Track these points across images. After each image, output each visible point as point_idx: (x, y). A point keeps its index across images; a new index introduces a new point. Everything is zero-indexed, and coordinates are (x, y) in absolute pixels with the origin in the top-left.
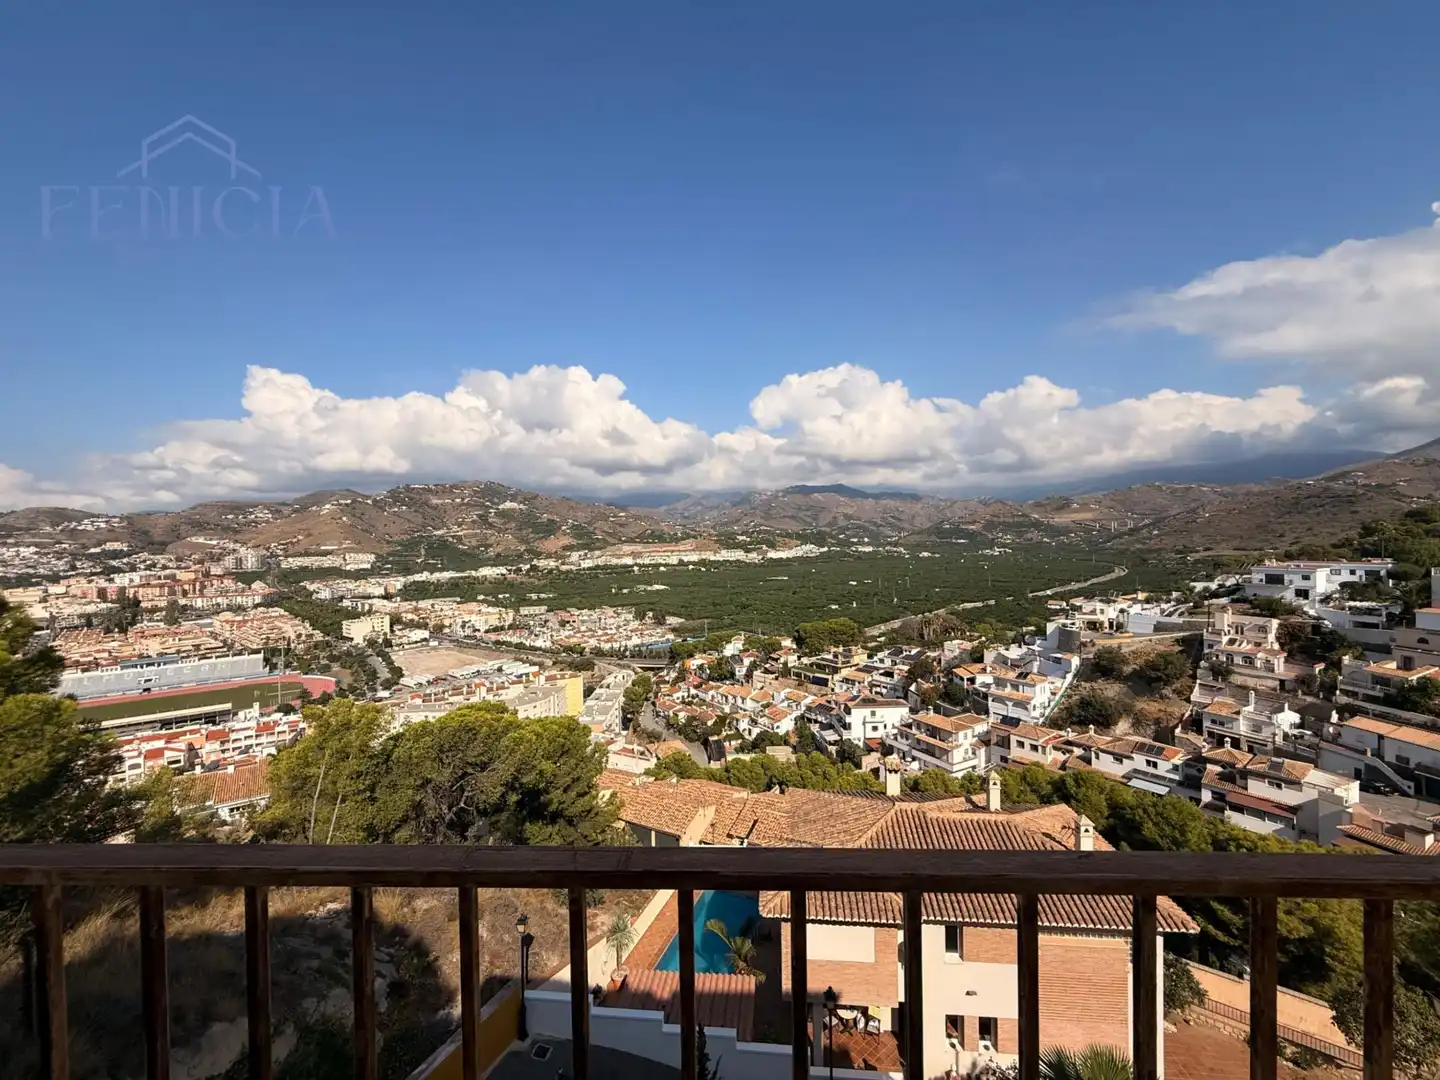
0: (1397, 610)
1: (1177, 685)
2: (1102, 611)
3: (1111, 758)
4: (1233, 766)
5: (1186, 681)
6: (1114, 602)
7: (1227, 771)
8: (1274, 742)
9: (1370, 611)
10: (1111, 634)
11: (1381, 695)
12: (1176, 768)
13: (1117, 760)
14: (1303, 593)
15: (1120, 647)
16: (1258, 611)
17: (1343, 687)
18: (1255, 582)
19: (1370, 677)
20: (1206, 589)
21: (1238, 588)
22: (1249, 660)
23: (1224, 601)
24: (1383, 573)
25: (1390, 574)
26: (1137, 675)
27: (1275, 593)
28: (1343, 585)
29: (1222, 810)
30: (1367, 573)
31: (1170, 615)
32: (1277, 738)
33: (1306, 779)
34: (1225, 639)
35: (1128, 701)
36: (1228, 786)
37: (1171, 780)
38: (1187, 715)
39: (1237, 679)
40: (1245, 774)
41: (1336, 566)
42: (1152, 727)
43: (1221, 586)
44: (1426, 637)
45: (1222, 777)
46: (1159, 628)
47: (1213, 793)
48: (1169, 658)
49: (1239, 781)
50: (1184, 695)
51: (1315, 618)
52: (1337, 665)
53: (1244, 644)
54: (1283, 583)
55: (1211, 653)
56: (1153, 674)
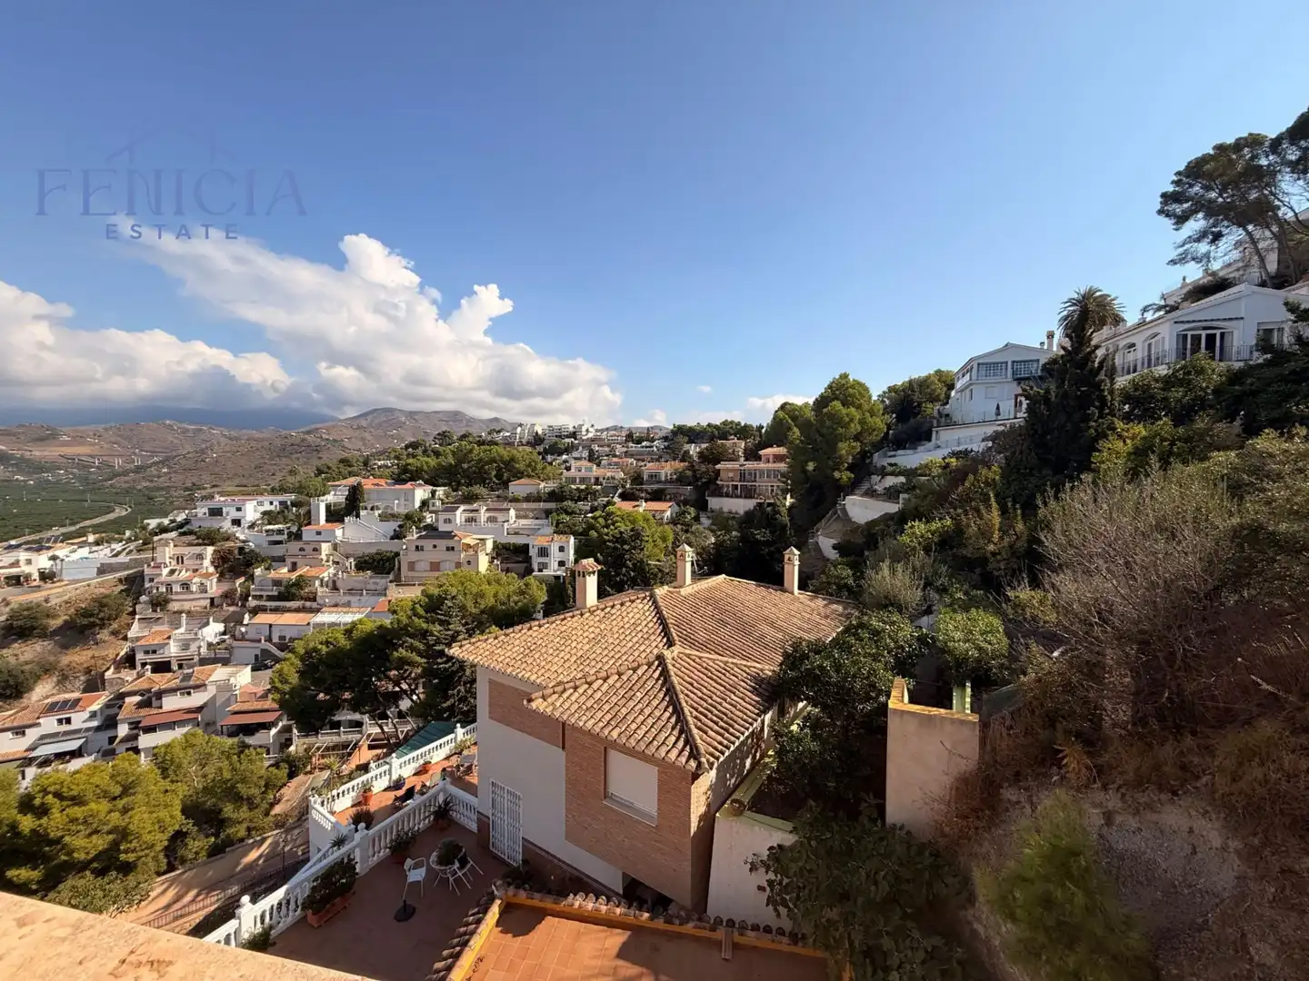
0: (294, 529)
1: (115, 625)
2: (29, 562)
3: (9, 734)
4: (149, 691)
5: (124, 618)
6: (49, 548)
7: (145, 697)
8: (199, 654)
9: (280, 532)
10: (39, 586)
11: (276, 593)
12: (93, 715)
13: (17, 734)
14: (237, 522)
15: (47, 601)
16: (200, 541)
17: (253, 593)
18: (200, 515)
19: (270, 583)
20: (159, 525)
21: (187, 522)
22: (186, 586)
23: (173, 534)
24: (289, 503)
25: (293, 504)
26: (68, 626)
27: (214, 523)
28: (265, 513)
29: (135, 737)
30: (281, 503)
31: (116, 555)
32: (202, 650)
33: (211, 679)
34: (165, 571)
35: (52, 659)
36: (144, 712)
37: (88, 730)
38: (122, 653)
39: (174, 606)
40: (160, 695)
41: (260, 498)
42: (82, 678)
43: (172, 521)
44: (304, 546)
45: (140, 705)
46: (103, 570)
47: (130, 724)
48: (105, 601)
49: (155, 703)
50: (121, 635)
51: (244, 542)
52: (251, 578)
53: (184, 571)
54: (221, 515)
55: (151, 587)
56: (85, 621)
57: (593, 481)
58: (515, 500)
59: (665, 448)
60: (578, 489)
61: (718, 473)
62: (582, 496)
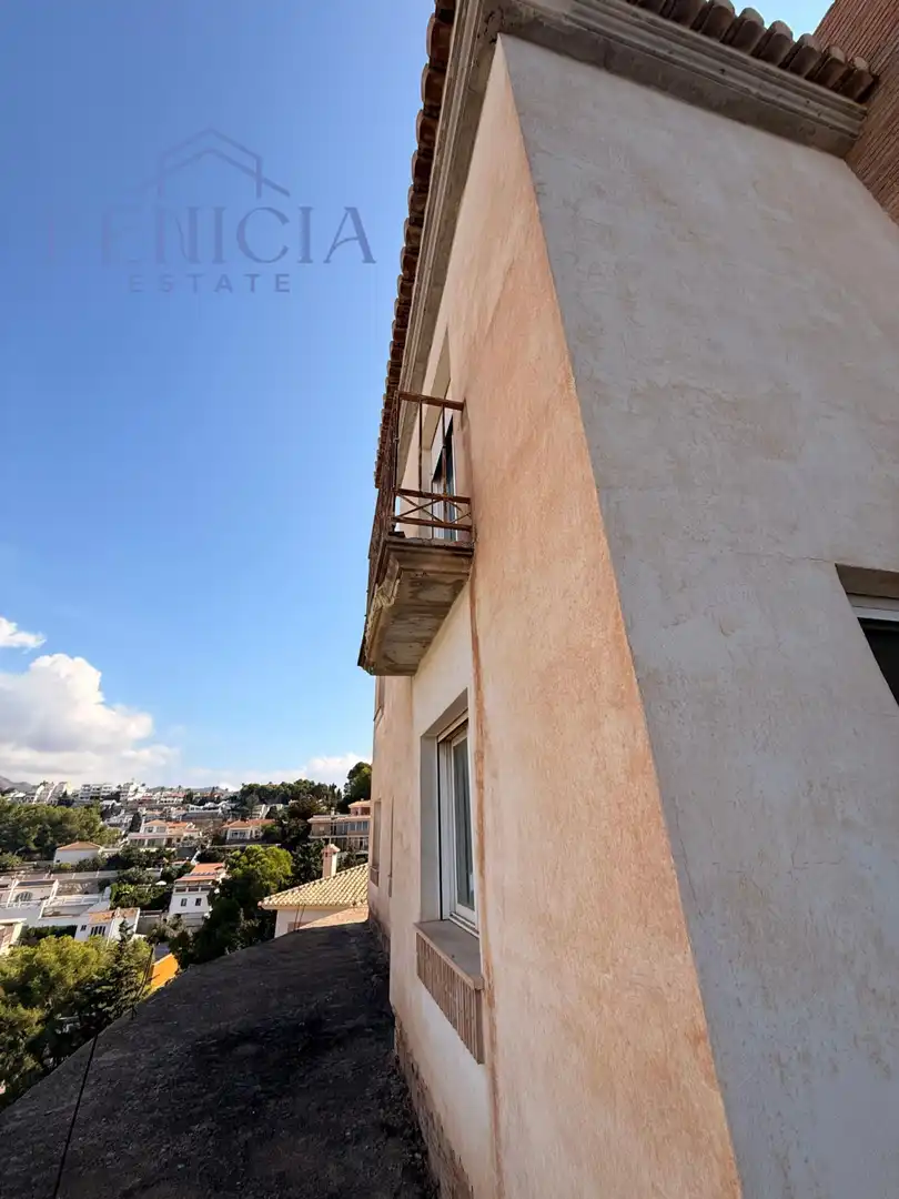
57: (164, 843)
58: (61, 870)
59: (233, 810)
60: (147, 852)
61: (310, 825)
62: (154, 860)
